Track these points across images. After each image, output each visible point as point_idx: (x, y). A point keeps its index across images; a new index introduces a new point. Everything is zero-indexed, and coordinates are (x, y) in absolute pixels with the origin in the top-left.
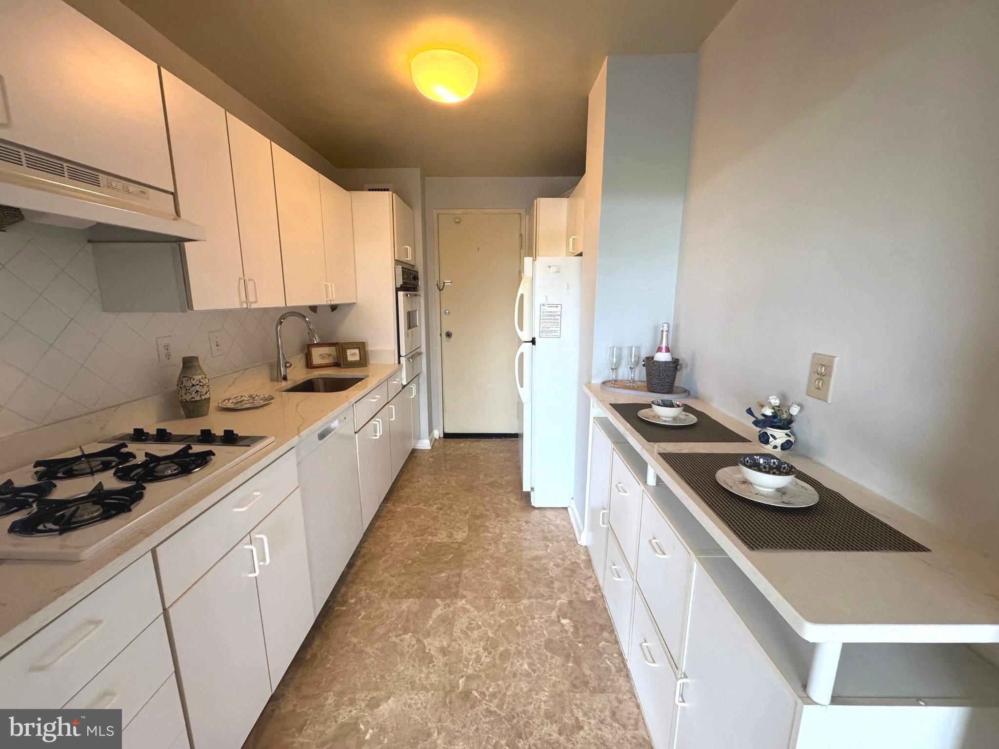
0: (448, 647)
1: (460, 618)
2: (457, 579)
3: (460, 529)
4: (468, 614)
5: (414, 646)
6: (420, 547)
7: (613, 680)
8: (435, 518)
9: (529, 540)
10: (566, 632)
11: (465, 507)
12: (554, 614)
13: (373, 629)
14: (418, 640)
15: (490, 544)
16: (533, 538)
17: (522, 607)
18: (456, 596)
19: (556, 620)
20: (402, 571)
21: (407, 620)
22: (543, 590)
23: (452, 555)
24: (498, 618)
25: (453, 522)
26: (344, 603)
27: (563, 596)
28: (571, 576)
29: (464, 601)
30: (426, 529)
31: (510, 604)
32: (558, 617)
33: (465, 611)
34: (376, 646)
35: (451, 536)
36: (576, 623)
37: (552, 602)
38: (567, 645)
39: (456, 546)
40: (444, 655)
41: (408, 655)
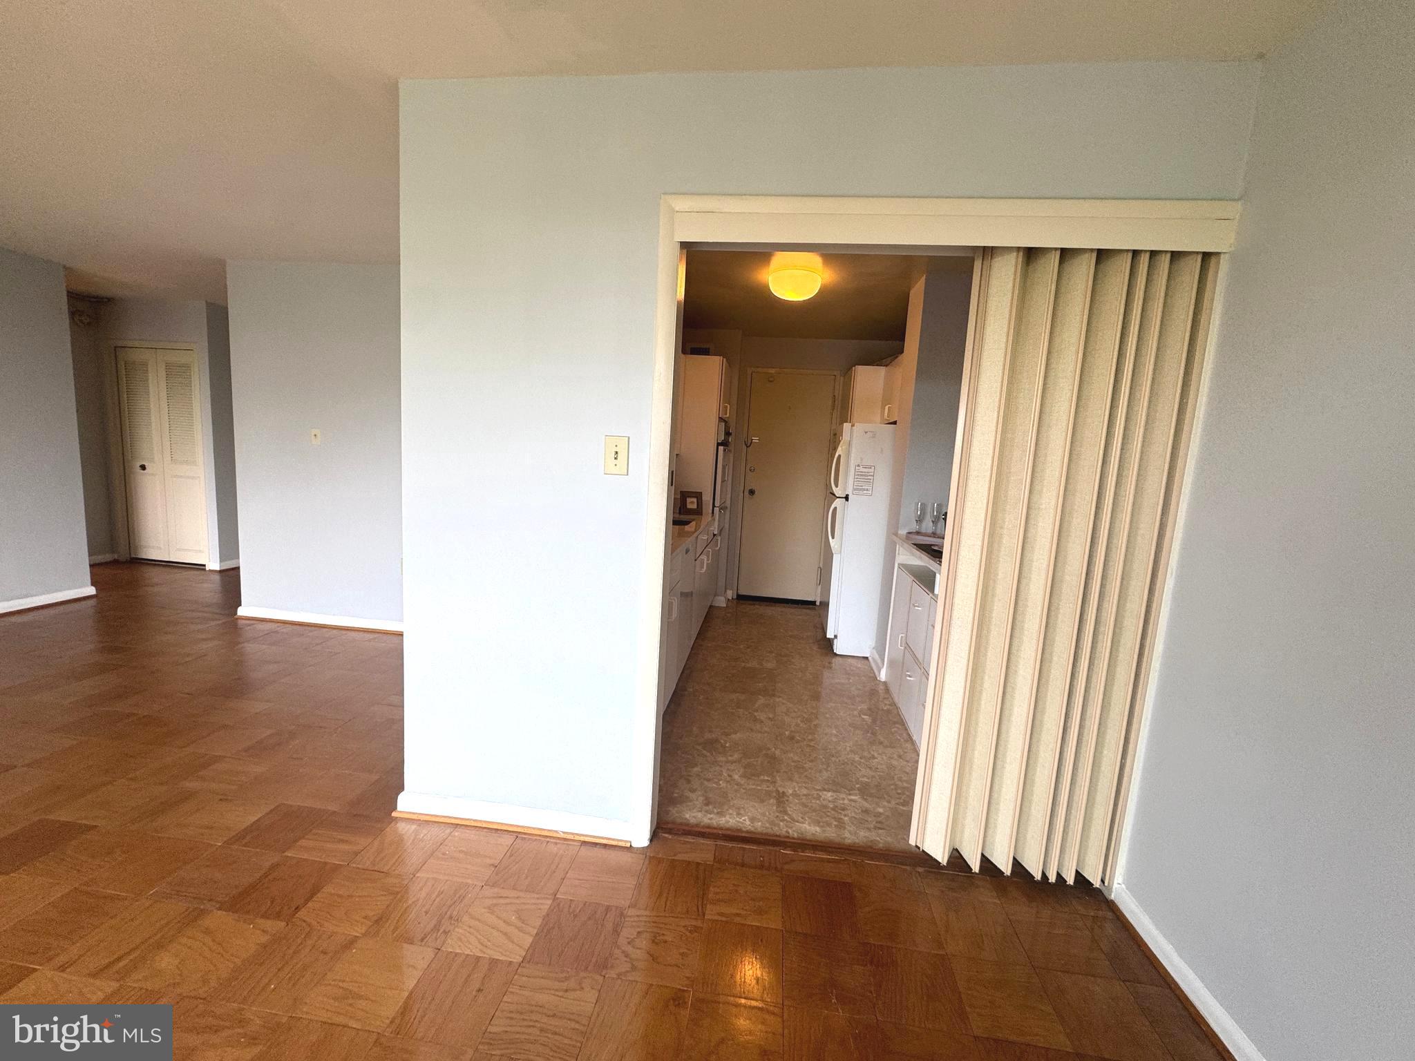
0: (774, 718)
1: (779, 706)
2: (773, 688)
3: (769, 661)
4: (785, 705)
5: (747, 714)
6: (736, 668)
8: (744, 653)
9: (832, 673)
10: (866, 721)
11: (770, 648)
12: (856, 712)
13: (713, 704)
14: (750, 713)
15: (798, 672)
16: (836, 672)
17: (829, 706)
18: (773, 695)
20: (724, 679)
21: (738, 703)
22: (846, 700)
23: (765, 675)
25: (761, 657)
27: (863, 705)
28: (871, 696)
29: (780, 699)
30: (738, 658)
32: (859, 714)
33: (783, 703)
34: (718, 711)
35: (762, 664)
36: (874, 718)
37: (854, 707)
38: (866, 727)
39: (767, 670)
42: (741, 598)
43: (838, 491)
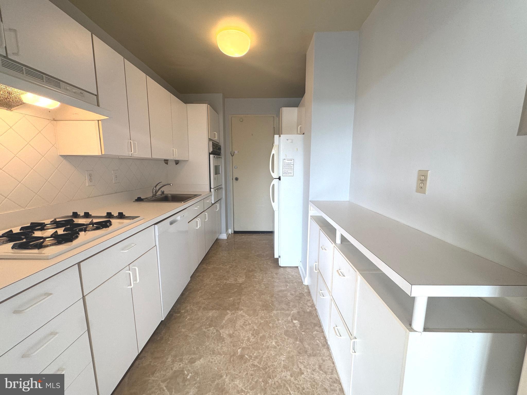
0: (233, 334)
1: (239, 320)
2: (239, 301)
3: (241, 277)
4: (244, 318)
5: (215, 333)
6: (220, 285)
7: (320, 350)
8: (228, 272)
9: (277, 282)
10: (296, 327)
11: (244, 266)
12: (290, 318)
13: (194, 325)
14: (217, 331)
15: (257, 284)
16: (280, 281)
17: (272, 314)
18: (238, 309)
19: (291, 321)
20: (209, 297)
21: (212, 321)
22: (284, 306)
23: (236, 290)
24: (260, 320)
25: (237, 274)
26: (179, 312)
27: (294, 309)
28: (299, 300)
29: (242, 312)
30: (223, 277)
31: (266, 313)
32: (292, 319)
33: (243, 316)
34: (194, 333)
35: (236, 280)
36: (301, 322)
37: (289, 312)
38: (296, 333)
39: (238, 285)
40: (231, 337)
41: (211, 338)
42: (236, 232)
43: (275, 175)
